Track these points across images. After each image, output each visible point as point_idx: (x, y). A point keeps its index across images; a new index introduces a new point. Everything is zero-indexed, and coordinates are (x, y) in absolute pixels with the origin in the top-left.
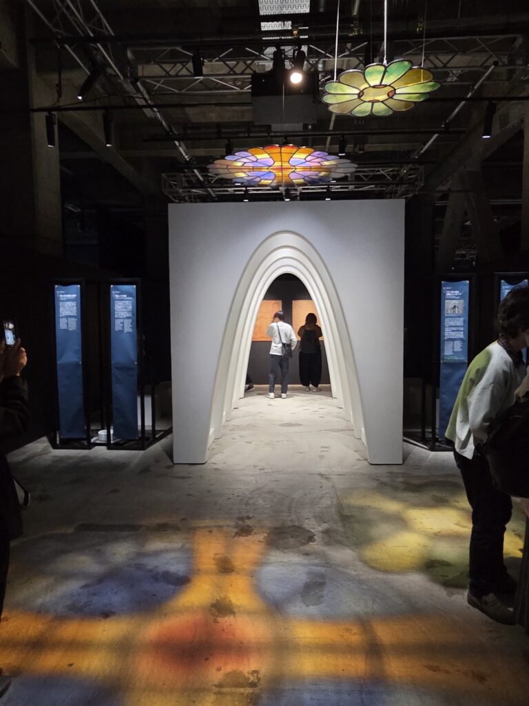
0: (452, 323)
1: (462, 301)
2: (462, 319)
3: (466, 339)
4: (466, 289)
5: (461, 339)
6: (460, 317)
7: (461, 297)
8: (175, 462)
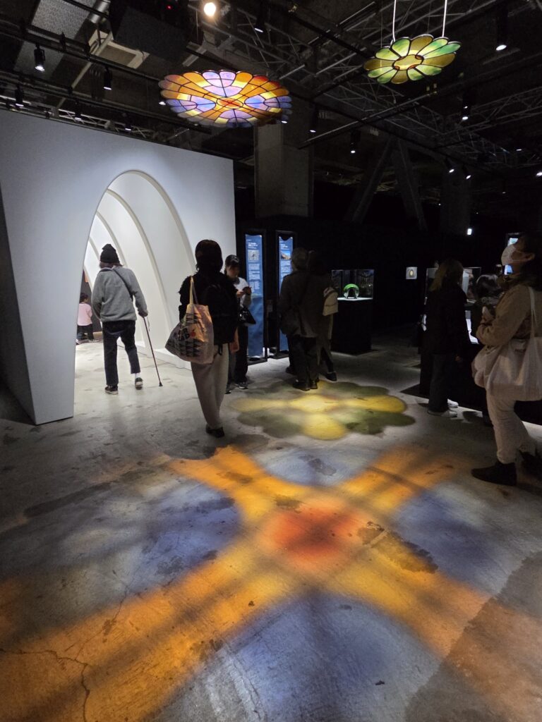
0: (253, 268)
1: (258, 251)
2: (258, 265)
3: (262, 280)
4: (260, 241)
5: (259, 280)
6: (256, 263)
7: (258, 248)
8: (38, 423)
